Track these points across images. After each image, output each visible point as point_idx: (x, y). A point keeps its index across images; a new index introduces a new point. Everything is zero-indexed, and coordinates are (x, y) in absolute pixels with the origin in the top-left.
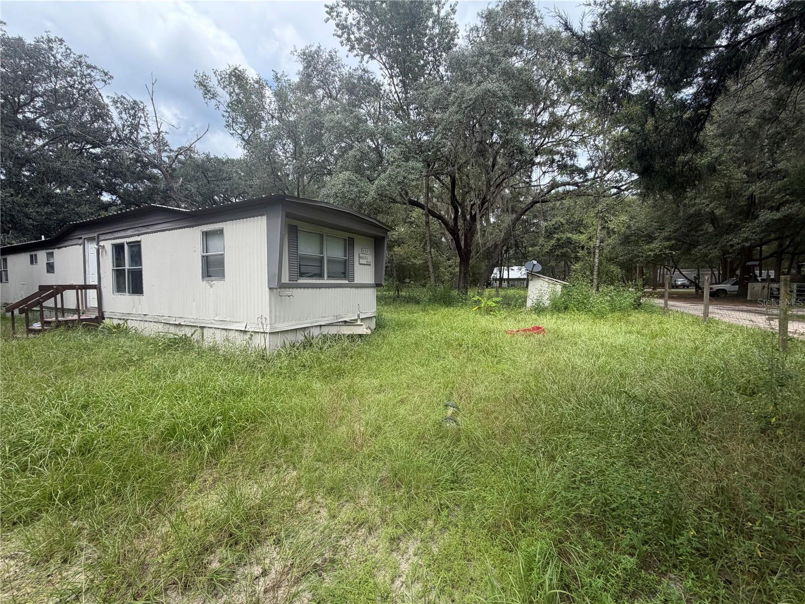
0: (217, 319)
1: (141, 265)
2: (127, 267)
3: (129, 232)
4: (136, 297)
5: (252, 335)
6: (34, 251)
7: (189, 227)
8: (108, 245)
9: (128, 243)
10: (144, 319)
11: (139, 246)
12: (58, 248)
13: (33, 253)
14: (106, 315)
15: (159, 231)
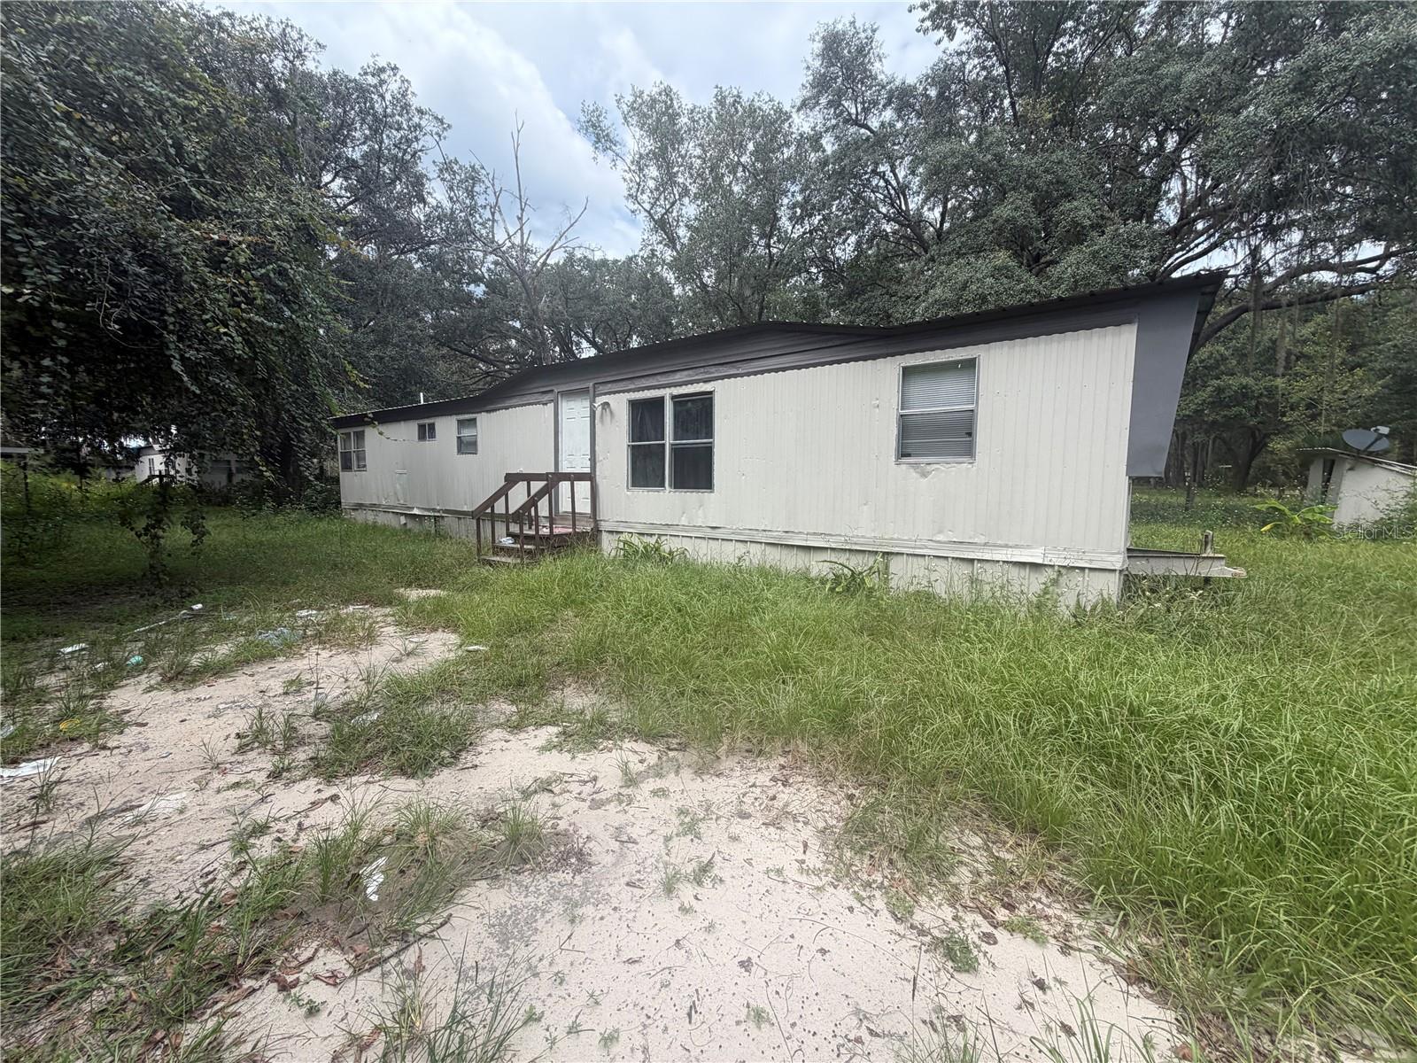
0: (941, 538)
1: (710, 434)
2: (669, 439)
3: (678, 377)
4: (691, 497)
5: (1060, 573)
6: (428, 417)
7: (865, 359)
8: (620, 404)
9: (673, 397)
10: (713, 534)
11: (710, 401)
12: (489, 411)
13: (427, 421)
14: (604, 526)
15: (769, 371)
